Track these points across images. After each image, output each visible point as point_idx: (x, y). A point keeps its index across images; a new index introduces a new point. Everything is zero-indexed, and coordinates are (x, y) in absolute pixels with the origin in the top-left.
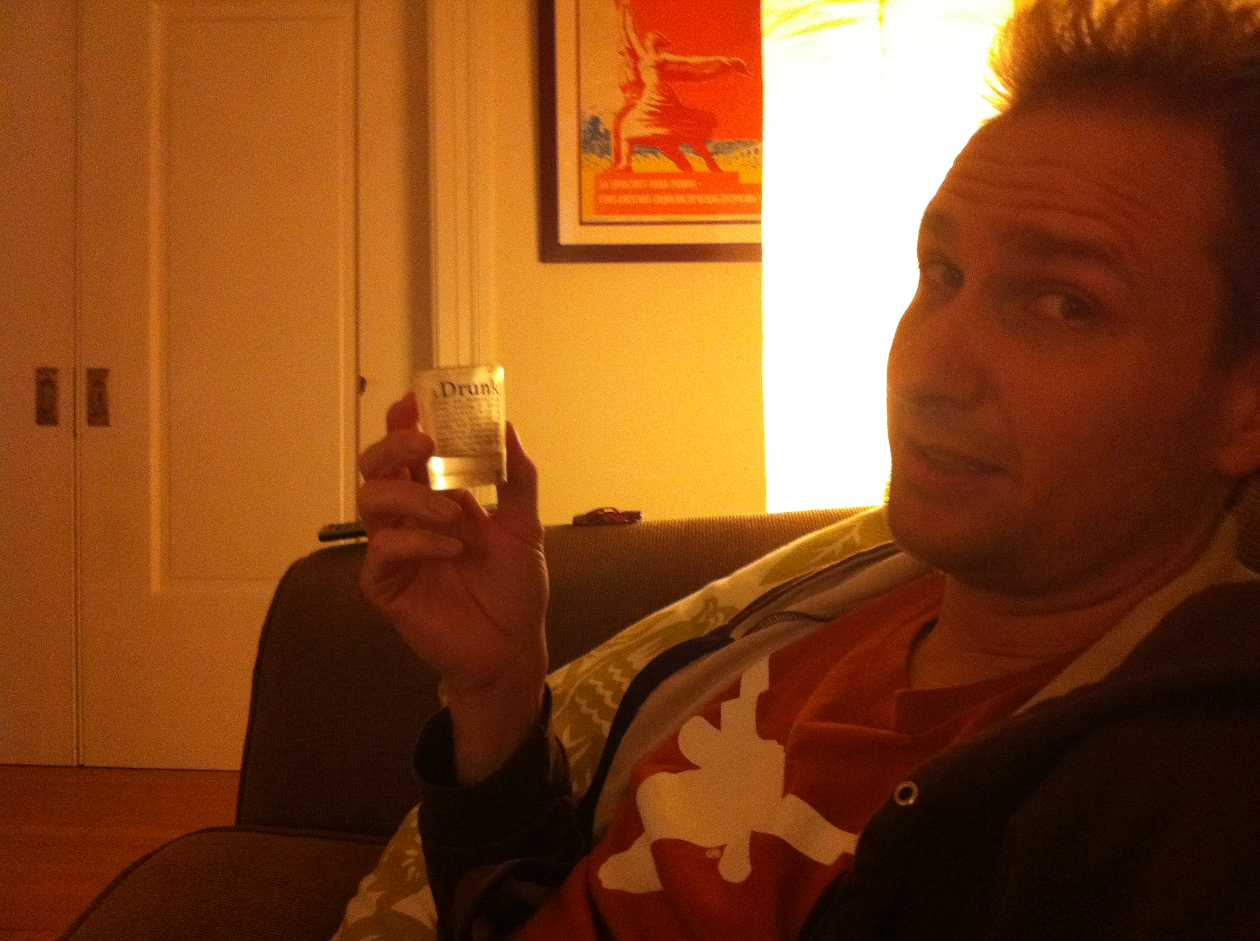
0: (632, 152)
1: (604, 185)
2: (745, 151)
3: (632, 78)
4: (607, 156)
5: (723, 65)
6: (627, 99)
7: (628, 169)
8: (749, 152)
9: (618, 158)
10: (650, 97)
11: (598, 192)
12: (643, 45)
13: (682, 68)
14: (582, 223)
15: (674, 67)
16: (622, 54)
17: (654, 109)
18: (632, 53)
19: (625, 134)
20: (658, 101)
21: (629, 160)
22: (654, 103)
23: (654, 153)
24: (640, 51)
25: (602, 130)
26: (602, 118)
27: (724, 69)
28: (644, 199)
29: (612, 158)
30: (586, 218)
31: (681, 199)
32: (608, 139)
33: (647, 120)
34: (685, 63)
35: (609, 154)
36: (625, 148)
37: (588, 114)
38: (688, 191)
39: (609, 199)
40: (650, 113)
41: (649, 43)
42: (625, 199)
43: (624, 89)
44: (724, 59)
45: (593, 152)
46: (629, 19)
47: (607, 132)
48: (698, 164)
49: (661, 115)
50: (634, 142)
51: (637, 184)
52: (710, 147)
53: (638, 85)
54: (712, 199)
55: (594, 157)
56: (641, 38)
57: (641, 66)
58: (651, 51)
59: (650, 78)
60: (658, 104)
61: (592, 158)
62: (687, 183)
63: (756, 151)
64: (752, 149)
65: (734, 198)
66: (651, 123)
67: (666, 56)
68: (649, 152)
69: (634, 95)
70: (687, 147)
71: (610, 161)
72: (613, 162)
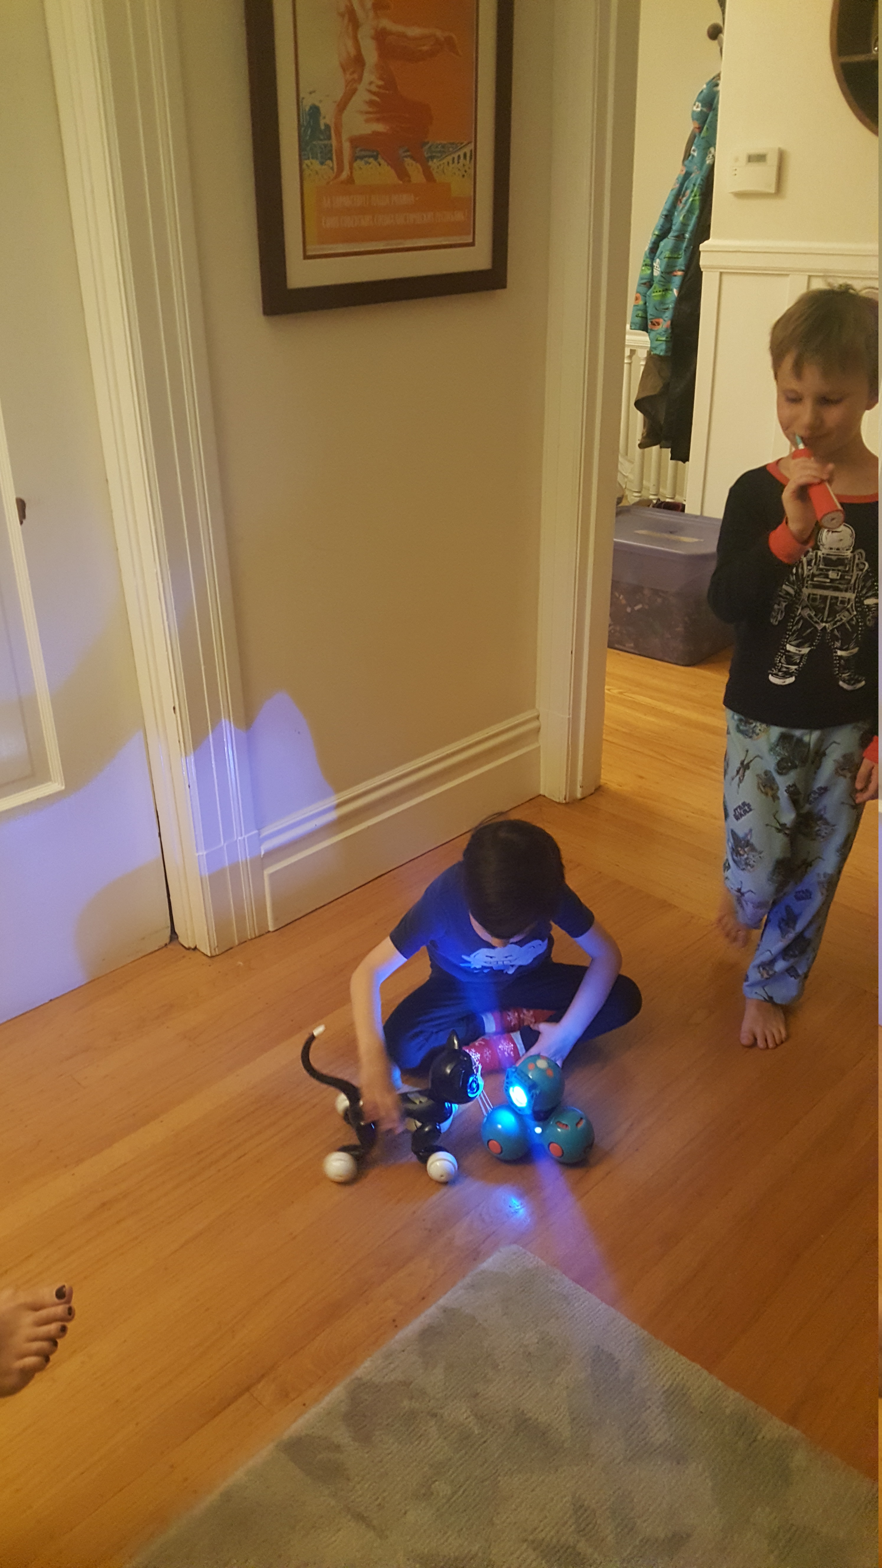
0: (355, 158)
1: (326, 203)
2: (455, 156)
3: (353, 52)
4: (329, 162)
5: (438, 41)
6: (348, 83)
7: (350, 180)
8: (460, 158)
9: (341, 169)
10: (370, 79)
11: (322, 213)
13: (402, 42)
14: (306, 256)
15: (393, 41)
17: (372, 97)
18: (352, 16)
19: (346, 131)
20: (375, 86)
21: (351, 168)
22: (374, 88)
23: (376, 158)
24: (360, 13)
25: (323, 124)
26: (322, 108)
27: (437, 47)
28: (366, 221)
29: (334, 162)
30: (310, 249)
31: (399, 220)
32: (329, 138)
34: (404, 35)
35: (331, 158)
36: (347, 151)
37: (308, 102)
38: (406, 209)
39: (330, 223)
40: (370, 103)
42: (348, 222)
43: (344, 68)
44: (439, 34)
45: (314, 154)
47: (327, 127)
49: (379, 106)
50: (356, 143)
51: (359, 200)
52: (426, 150)
53: (358, 61)
54: (429, 217)
55: (316, 164)
57: (360, 33)
58: (371, 14)
59: (371, 55)
61: (314, 164)
62: (406, 199)
63: (466, 155)
64: (462, 154)
65: (446, 216)
66: (371, 116)
67: (386, 23)
68: (370, 157)
69: (356, 76)
70: (407, 151)
71: (332, 169)
72: (335, 169)
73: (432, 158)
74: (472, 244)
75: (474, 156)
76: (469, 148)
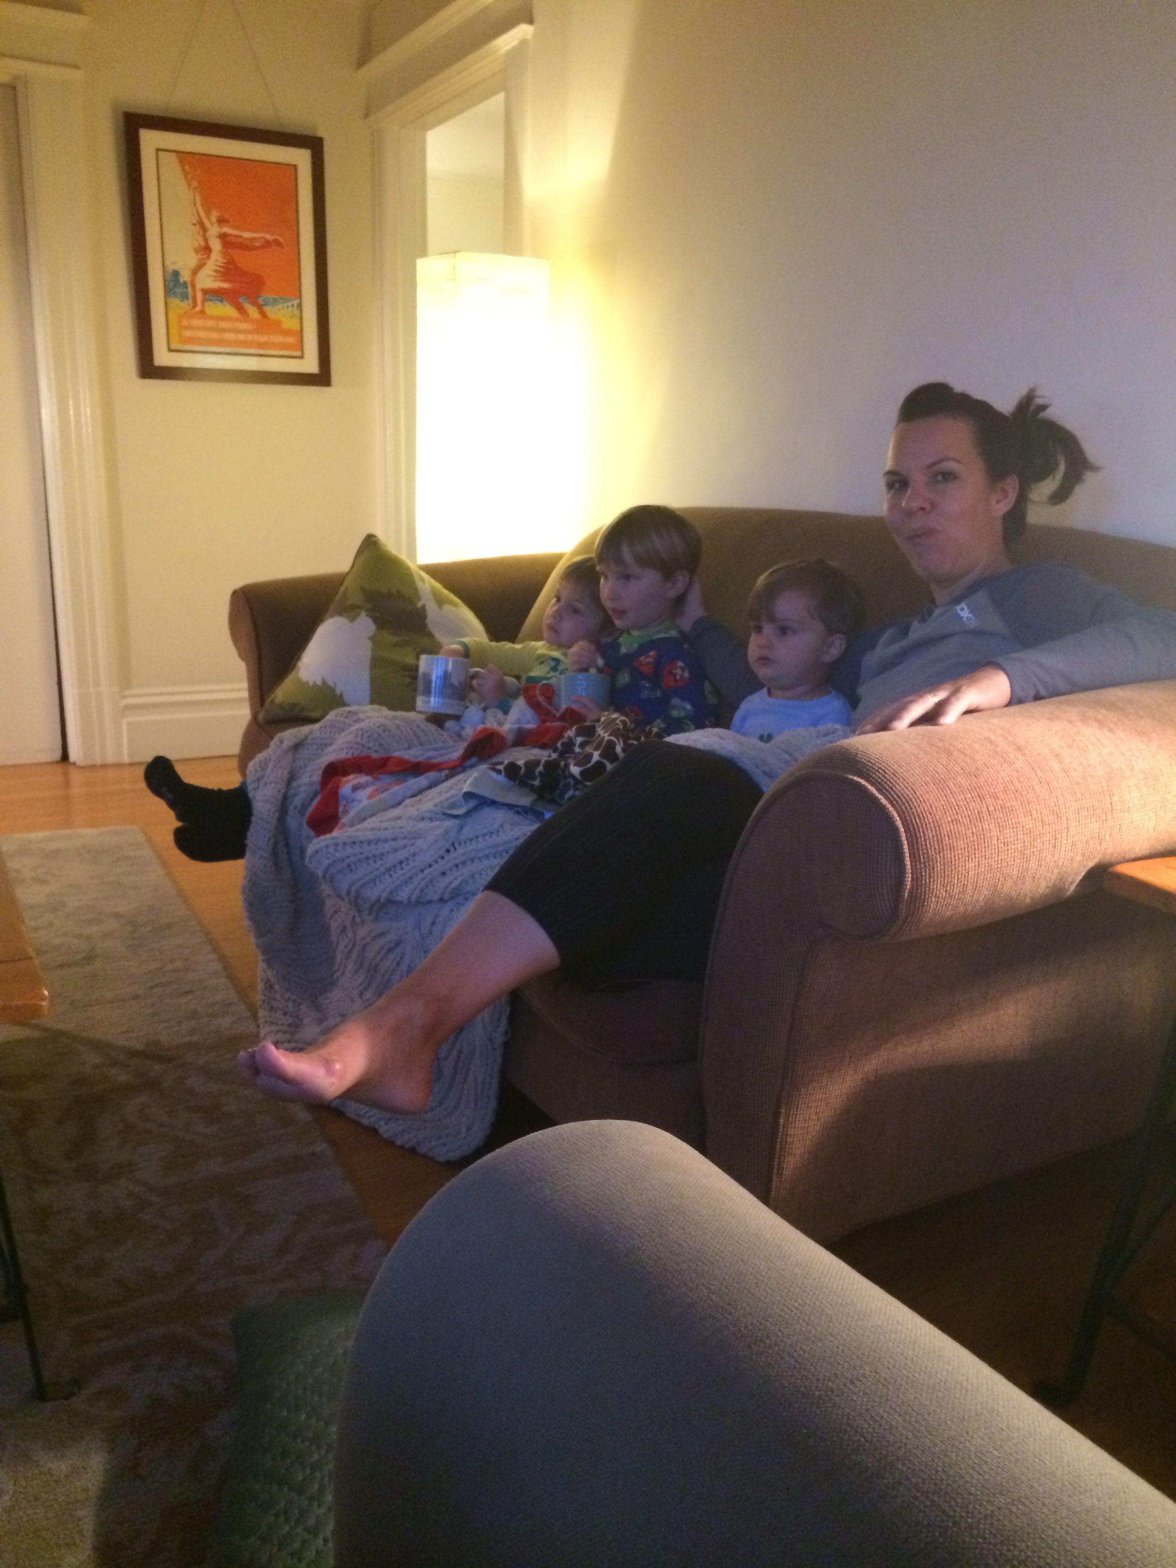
0: (204, 300)
1: (185, 322)
2: (285, 305)
3: (202, 243)
4: (186, 301)
5: (268, 241)
6: (199, 260)
7: (203, 312)
8: (288, 306)
9: (195, 304)
10: (216, 259)
11: (182, 328)
12: (210, 221)
13: (238, 240)
15: (233, 239)
16: (194, 224)
17: (219, 268)
18: (201, 224)
19: (199, 286)
20: (222, 263)
21: (203, 305)
22: (218, 264)
23: (221, 301)
24: (207, 223)
25: (181, 280)
27: (267, 244)
28: (215, 336)
29: (190, 301)
30: (174, 346)
31: (242, 337)
32: (186, 287)
33: (215, 277)
34: (240, 237)
35: (188, 299)
36: (199, 296)
37: (171, 268)
40: (216, 271)
41: (214, 219)
42: (201, 334)
43: (197, 251)
44: (269, 237)
45: (175, 295)
46: (198, 198)
47: (185, 283)
49: (225, 274)
50: (205, 292)
51: (210, 323)
52: (261, 300)
53: (207, 249)
54: (264, 338)
55: (177, 302)
56: (208, 212)
57: (208, 234)
58: (216, 225)
59: (216, 245)
60: (221, 265)
61: (175, 302)
63: (293, 306)
64: (290, 304)
65: (279, 339)
66: (217, 278)
67: (226, 230)
68: (218, 300)
69: (205, 256)
70: (245, 299)
72: (191, 305)
73: (266, 305)
74: (302, 357)
75: (300, 306)
76: (296, 302)
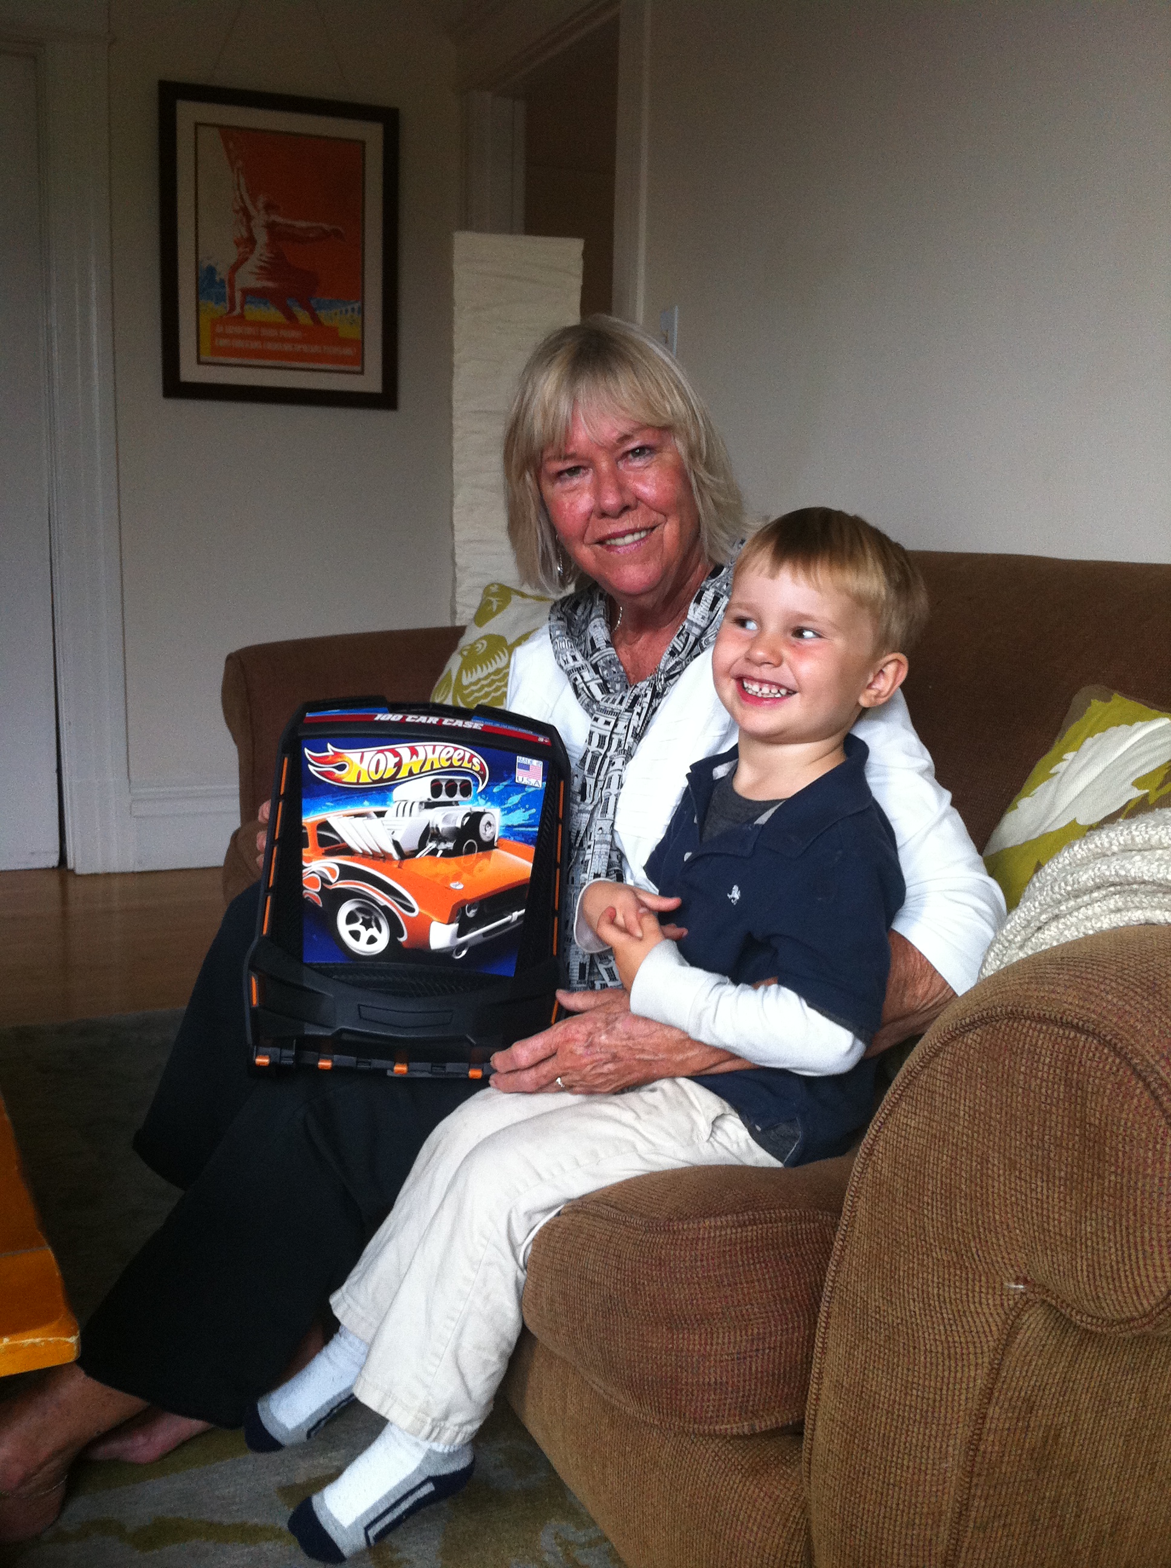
0: (245, 301)
1: (219, 329)
2: (343, 309)
3: (245, 234)
5: (325, 232)
6: (240, 254)
7: (242, 316)
8: (347, 311)
9: (233, 308)
10: (261, 252)
11: (215, 335)
12: (255, 207)
13: (290, 231)
14: (199, 362)
15: (283, 229)
16: (237, 212)
17: (262, 264)
18: (245, 211)
19: (238, 285)
20: (268, 257)
21: (242, 307)
22: (264, 258)
24: (252, 211)
26: (219, 268)
27: (325, 235)
28: (256, 345)
29: (227, 303)
30: (203, 358)
31: (287, 347)
32: (223, 287)
33: (257, 274)
34: (293, 226)
35: (225, 301)
36: (238, 296)
37: (205, 264)
38: (293, 341)
39: (223, 342)
40: (261, 268)
41: (260, 205)
42: (239, 344)
43: (238, 244)
44: (326, 226)
45: (209, 297)
46: (242, 181)
48: (303, 317)
49: (269, 270)
50: (246, 292)
51: (249, 330)
52: (313, 302)
53: (251, 241)
54: (315, 349)
55: (211, 304)
57: (252, 224)
58: (262, 212)
59: (262, 237)
60: (267, 260)
61: (208, 304)
62: (294, 334)
63: (353, 310)
64: (349, 308)
65: (335, 350)
66: (262, 276)
67: (276, 218)
68: (261, 302)
70: (294, 302)
71: (226, 308)
72: (228, 309)
74: (362, 373)
75: (362, 311)
76: (357, 306)
